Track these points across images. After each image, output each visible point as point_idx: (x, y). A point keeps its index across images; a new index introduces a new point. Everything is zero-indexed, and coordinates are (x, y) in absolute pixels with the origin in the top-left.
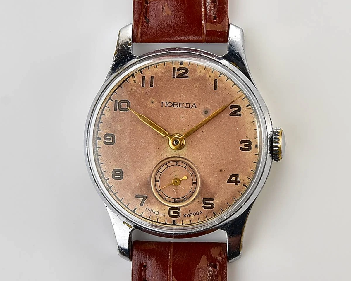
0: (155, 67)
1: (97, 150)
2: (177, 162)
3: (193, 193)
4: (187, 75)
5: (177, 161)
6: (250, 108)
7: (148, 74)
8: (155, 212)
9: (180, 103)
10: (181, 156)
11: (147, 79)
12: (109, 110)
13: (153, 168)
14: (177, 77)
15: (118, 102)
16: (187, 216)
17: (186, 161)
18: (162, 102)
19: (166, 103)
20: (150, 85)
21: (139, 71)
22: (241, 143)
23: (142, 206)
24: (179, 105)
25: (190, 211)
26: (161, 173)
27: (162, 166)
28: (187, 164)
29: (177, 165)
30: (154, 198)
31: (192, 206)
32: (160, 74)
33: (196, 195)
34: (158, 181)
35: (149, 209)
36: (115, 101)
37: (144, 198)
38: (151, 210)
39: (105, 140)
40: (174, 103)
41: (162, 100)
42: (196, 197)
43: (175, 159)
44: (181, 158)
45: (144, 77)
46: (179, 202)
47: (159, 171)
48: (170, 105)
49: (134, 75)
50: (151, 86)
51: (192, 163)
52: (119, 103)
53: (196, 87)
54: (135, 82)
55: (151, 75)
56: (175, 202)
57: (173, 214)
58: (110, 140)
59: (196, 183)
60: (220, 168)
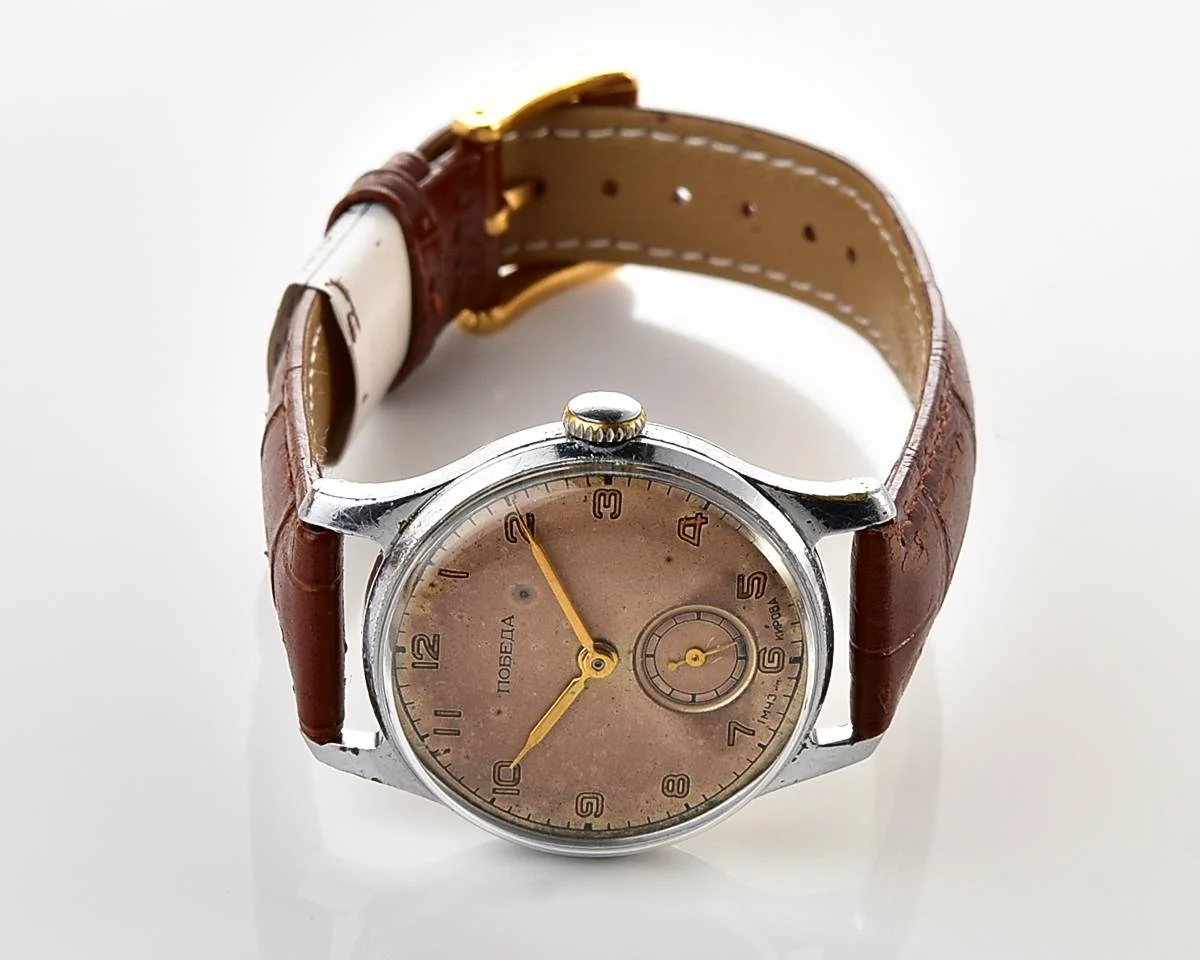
0: (413, 708)
1: (616, 830)
2: (647, 656)
3: (724, 619)
4: (431, 638)
5: (644, 655)
6: (515, 497)
7: (428, 723)
8: (770, 704)
9: (501, 652)
10: (632, 648)
11: (442, 723)
12: (517, 806)
13: (661, 708)
14: (437, 659)
15: (497, 787)
16: (780, 632)
17: (644, 636)
18: (499, 690)
19: (500, 682)
20: (457, 719)
21: (423, 741)
22: (601, 518)
23: (754, 731)
24: (505, 655)
25: (767, 627)
26: (673, 690)
27: (655, 687)
28: (652, 633)
29: (653, 656)
30: (735, 705)
31: (755, 620)
32: (431, 697)
33: (728, 614)
34: (694, 696)
35: (763, 717)
36: (494, 792)
37: (735, 728)
38: (765, 712)
39: (592, 816)
40: (501, 665)
41: (494, 691)
42: (733, 613)
43: (639, 660)
44: (635, 647)
45: (435, 731)
46: (745, 648)
47: (669, 695)
48: (504, 674)
49: (433, 750)
50: (460, 716)
51: (648, 625)
52: (498, 784)
53: (461, 617)
54: (448, 751)
55: (431, 716)
56: (746, 658)
57: (775, 665)
58: (592, 804)
59: (699, 613)
60: (663, 561)
